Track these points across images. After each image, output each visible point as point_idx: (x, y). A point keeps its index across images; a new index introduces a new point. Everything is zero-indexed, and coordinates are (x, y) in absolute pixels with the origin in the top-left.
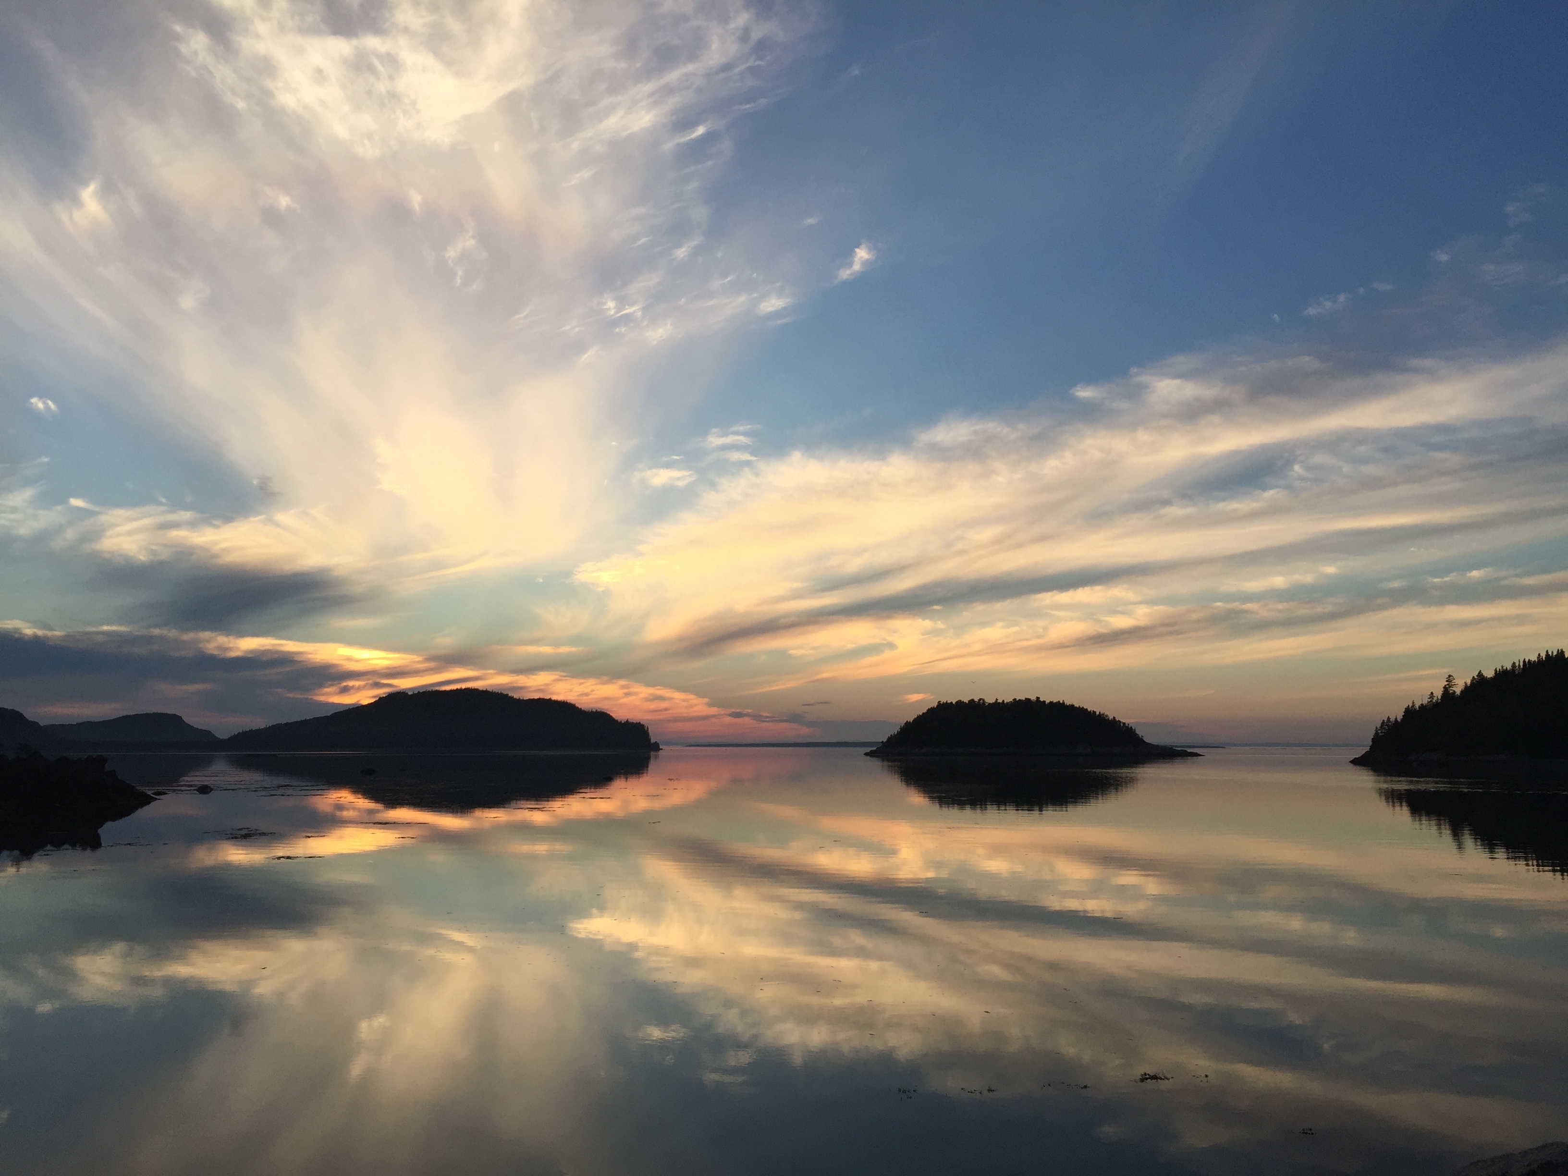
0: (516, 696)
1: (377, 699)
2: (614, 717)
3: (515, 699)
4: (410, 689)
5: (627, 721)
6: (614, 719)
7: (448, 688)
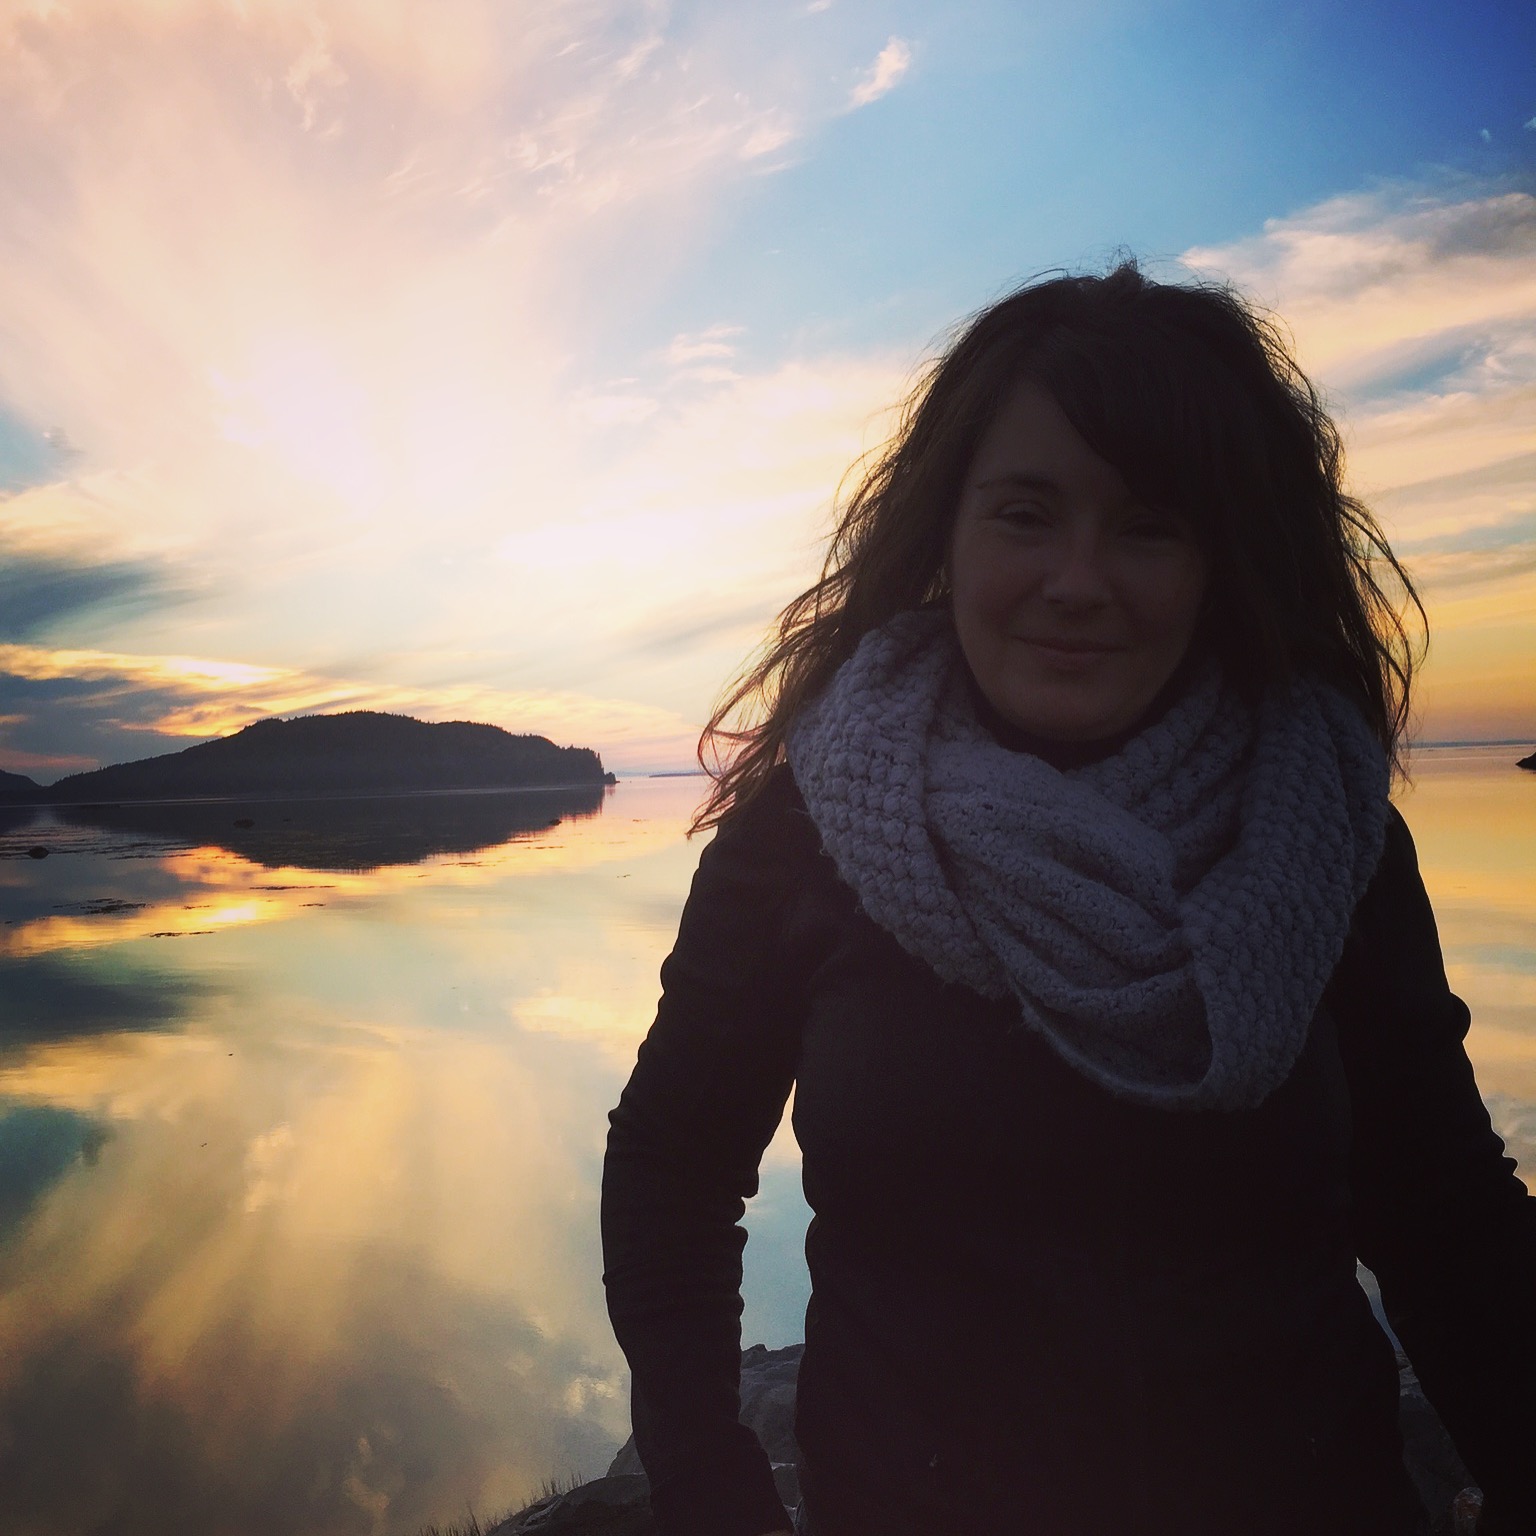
0: (424, 719)
1: (242, 729)
2: (554, 742)
3: (424, 723)
4: (285, 714)
5: (572, 747)
6: (554, 745)
7: (333, 711)
